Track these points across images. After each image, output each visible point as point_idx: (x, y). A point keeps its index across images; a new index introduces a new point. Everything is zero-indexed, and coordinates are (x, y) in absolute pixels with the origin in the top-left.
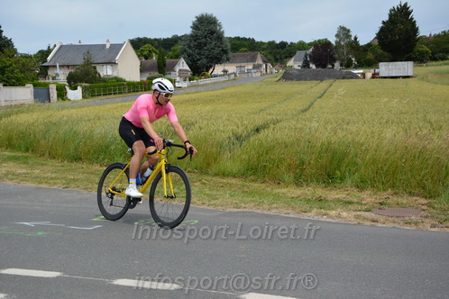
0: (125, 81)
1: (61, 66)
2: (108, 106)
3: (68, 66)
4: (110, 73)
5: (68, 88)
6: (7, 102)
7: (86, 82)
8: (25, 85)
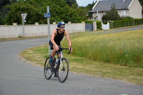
0: (133, 19)
1: (99, 12)
2: (124, 33)
3: (103, 12)
4: (125, 15)
5: (102, 23)
6: (73, 31)
7: (112, 20)
8: (81, 23)
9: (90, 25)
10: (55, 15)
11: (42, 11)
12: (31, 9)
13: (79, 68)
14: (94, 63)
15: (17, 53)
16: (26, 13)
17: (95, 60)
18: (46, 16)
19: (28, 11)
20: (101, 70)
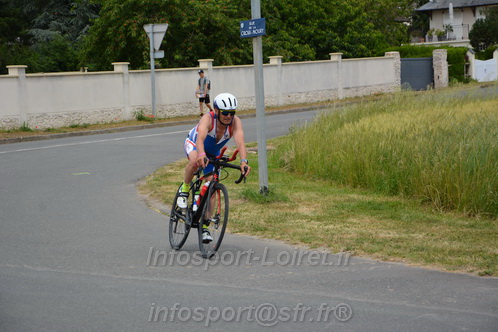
1: (459, 10)
3: (473, 9)
5: (471, 56)
6: (349, 91)
8: (383, 55)
9: (418, 63)
10: (276, 27)
11: (226, 13)
12: (184, 4)
13: (383, 243)
14: (445, 220)
15: (134, 181)
16: (163, 22)
17: (448, 205)
18: (249, 33)
19: (171, 13)
20: (478, 248)
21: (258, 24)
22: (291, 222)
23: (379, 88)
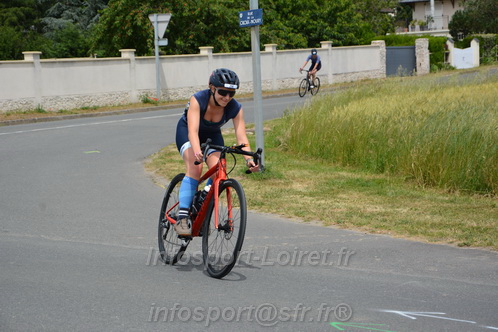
1: (440, 1)
3: (453, 1)
6: (338, 77)
7: (488, 32)
8: (370, 43)
9: (404, 52)
10: (272, 17)
11: (225, 4)
13: (373, 214)
14: (427, 196)
15: (141, 159)
16: (167, 12)
17: (429, 182)
18: (247, 23)
20: (457, 221)
21: (256, 14)
22: (285, 197)
23: (366, 74)
